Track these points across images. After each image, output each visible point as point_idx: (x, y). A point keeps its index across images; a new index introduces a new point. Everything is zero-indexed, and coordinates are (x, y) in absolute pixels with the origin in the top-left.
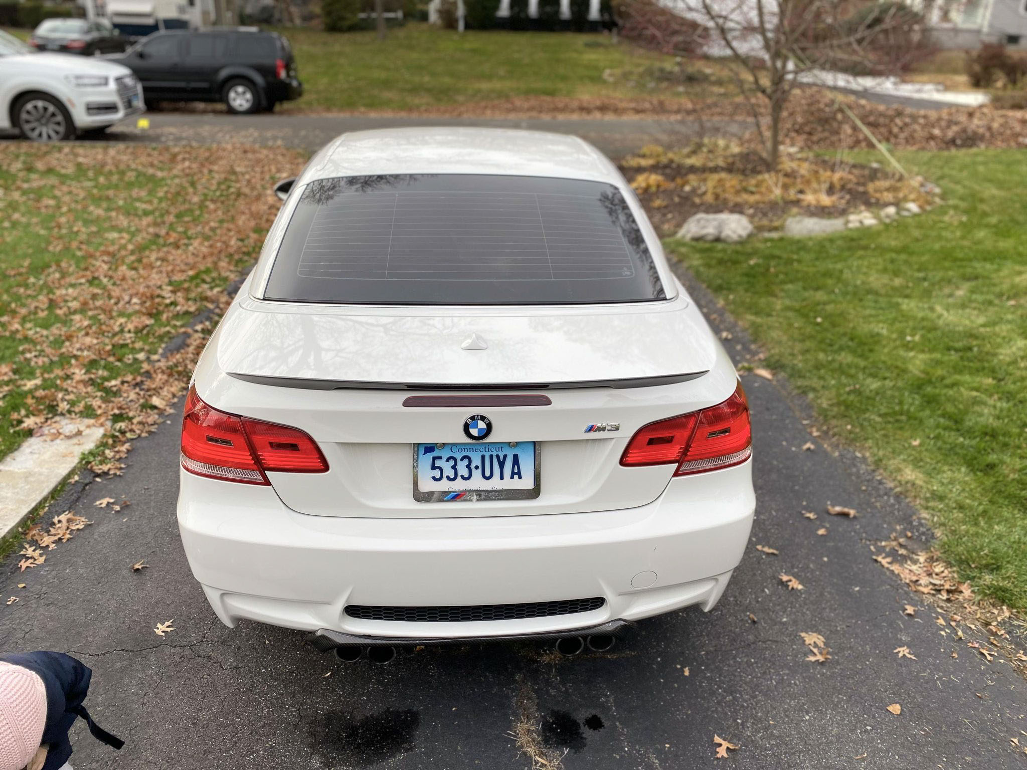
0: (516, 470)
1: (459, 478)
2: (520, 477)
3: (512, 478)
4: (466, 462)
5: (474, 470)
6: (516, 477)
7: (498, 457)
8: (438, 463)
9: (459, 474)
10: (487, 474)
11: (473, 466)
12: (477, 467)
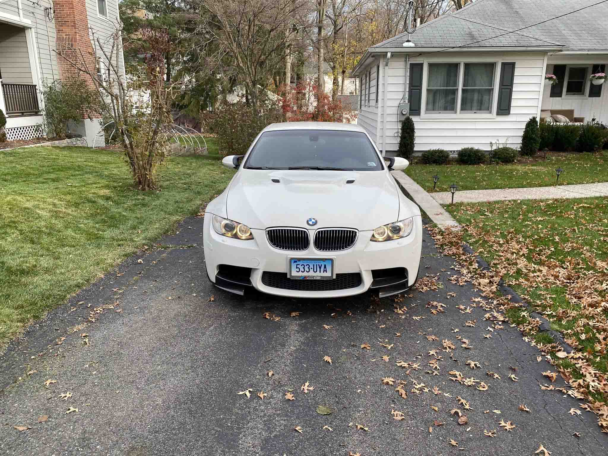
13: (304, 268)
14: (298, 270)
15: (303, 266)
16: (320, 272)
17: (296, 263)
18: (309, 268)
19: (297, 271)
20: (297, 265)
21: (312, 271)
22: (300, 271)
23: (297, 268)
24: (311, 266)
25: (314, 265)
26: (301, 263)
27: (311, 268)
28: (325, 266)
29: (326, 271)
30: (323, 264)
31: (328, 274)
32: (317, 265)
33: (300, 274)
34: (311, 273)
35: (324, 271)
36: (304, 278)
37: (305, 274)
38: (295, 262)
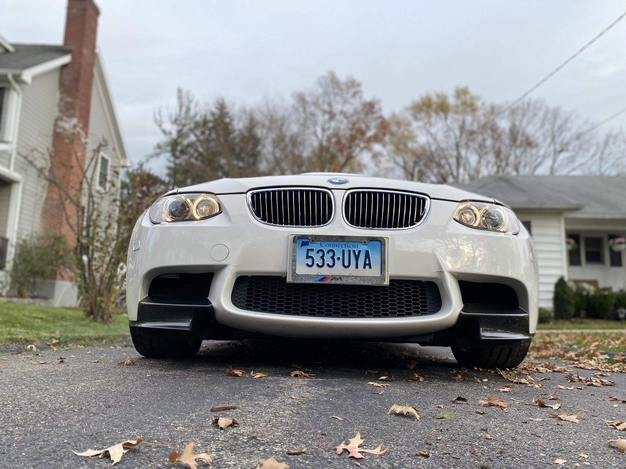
13: (322, 258)
14: (310, 262)
15: (321, 254)
16: (357, 267)
17: (306, 248)
18: (333, 258)
19: (307, 265)
20: (308, 250)
21: (339, 264)
22: (315, 265)
23: (308, 257)
24: (339, 254)
25: (343, 251)
26: (316, 246)
27: (339, 259)
28: (367, 252)
29: (370, 265)
30: (363, 248)
31: (374, 272)
32: (350, 251)
33: (314, 271)
34: (338, 270)
35: (365, 265)
36: (321, 280)
37: (325, 271)
38: (304, 244)
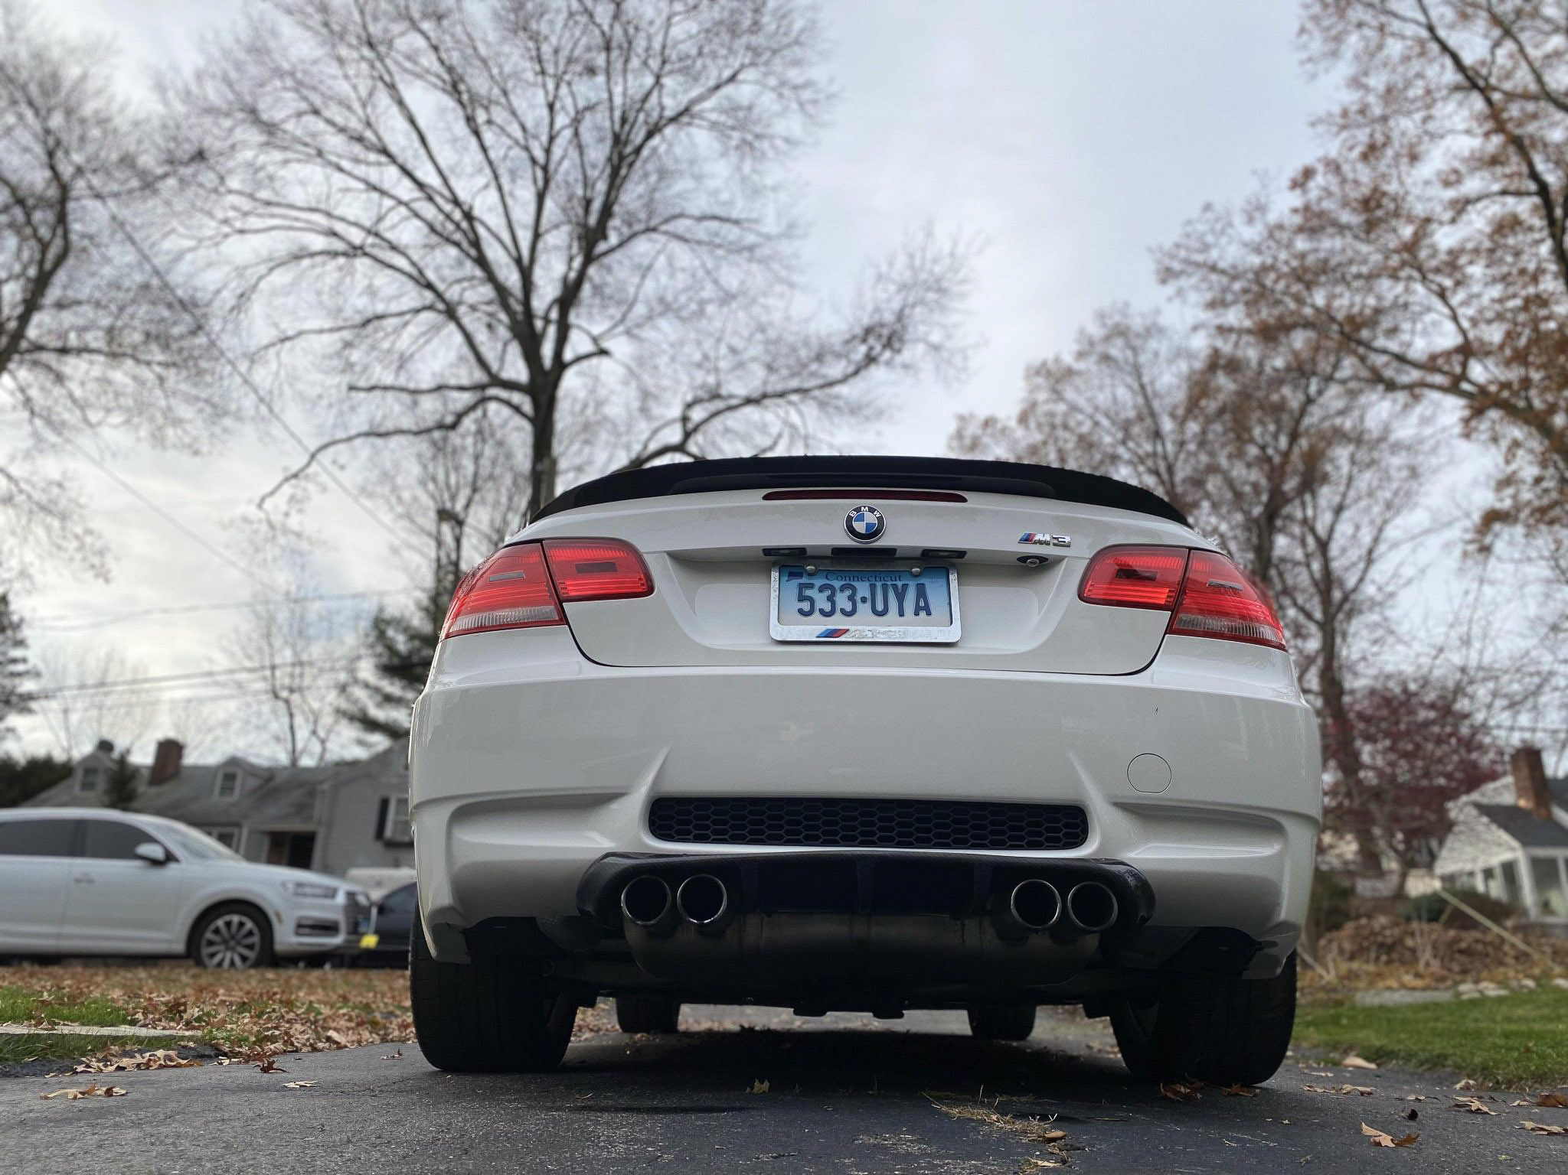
0: (922, 604)
1: (838, 613)
2: (929, 614)
3: (917, 614)
4: (848, 593)
5: (859, 605)
6: (923, 614)
7: (895, 587)
8: (808, 593)
9: (839, 606)
10: (880, 607)
11: (858, 598)
12: (864, 600)
